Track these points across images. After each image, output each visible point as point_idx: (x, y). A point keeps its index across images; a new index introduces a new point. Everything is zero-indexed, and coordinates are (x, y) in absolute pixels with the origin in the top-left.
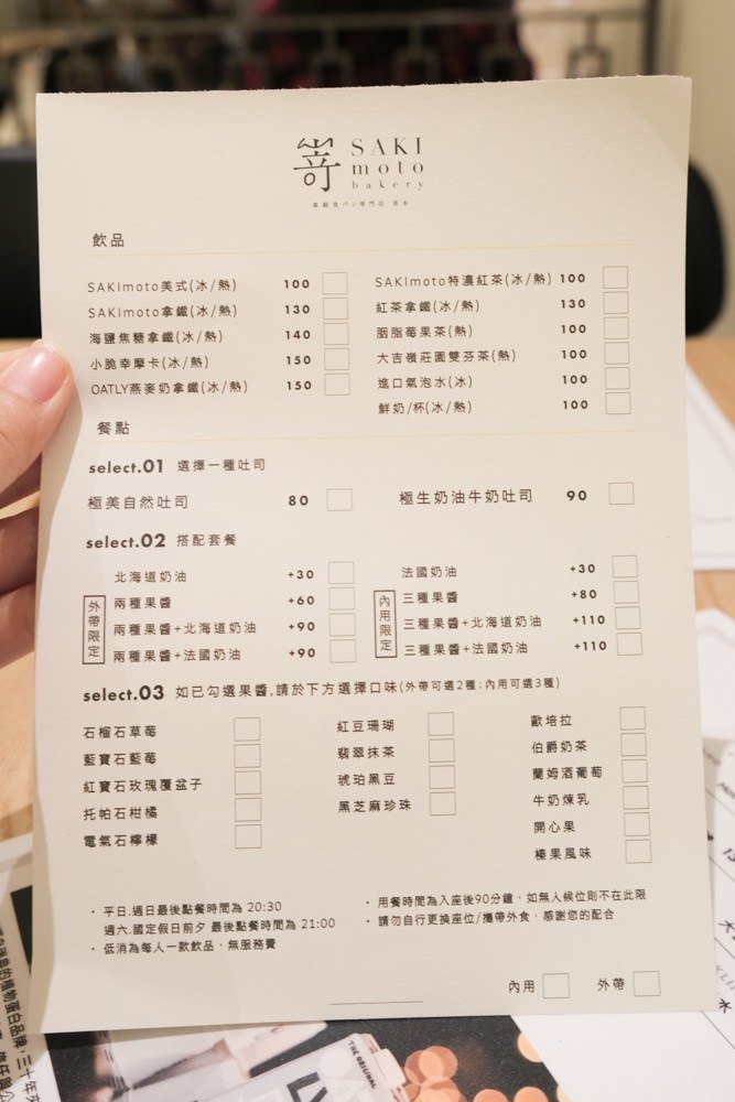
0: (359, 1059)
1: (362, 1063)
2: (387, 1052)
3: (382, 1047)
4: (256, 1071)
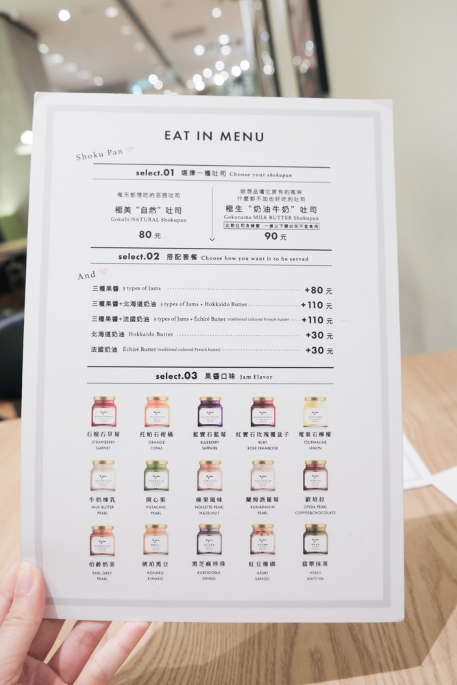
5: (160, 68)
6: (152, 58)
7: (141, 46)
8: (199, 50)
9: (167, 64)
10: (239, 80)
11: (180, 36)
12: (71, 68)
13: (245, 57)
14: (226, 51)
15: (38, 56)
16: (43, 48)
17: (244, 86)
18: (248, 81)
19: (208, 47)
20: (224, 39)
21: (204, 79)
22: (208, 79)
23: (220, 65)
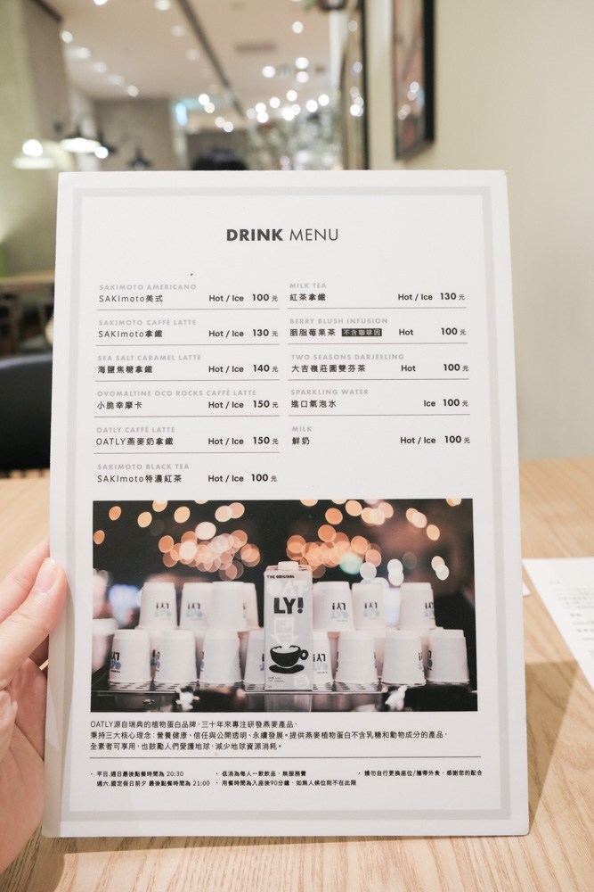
0: (277, 577)
1: (280, 577)
2: (280, 563)
3: (277, 564)
4: (261, 624)
5: (215, 87)
6: (207, 71)
7: (194, 54)
8: (269, 72)
9: (225, 83)
10: (315, 118)
11: (246, 49)
12: (100, 68)
13: (326, 90)
14: (302, 78)
15: (59, 44)
16: (66, 37)
17: (320, 125)
18: (326, 120)
19: (280, 69)
20: (302, 63)
21: (269, 109)
22: (275, 109)
23: (292, 95)
